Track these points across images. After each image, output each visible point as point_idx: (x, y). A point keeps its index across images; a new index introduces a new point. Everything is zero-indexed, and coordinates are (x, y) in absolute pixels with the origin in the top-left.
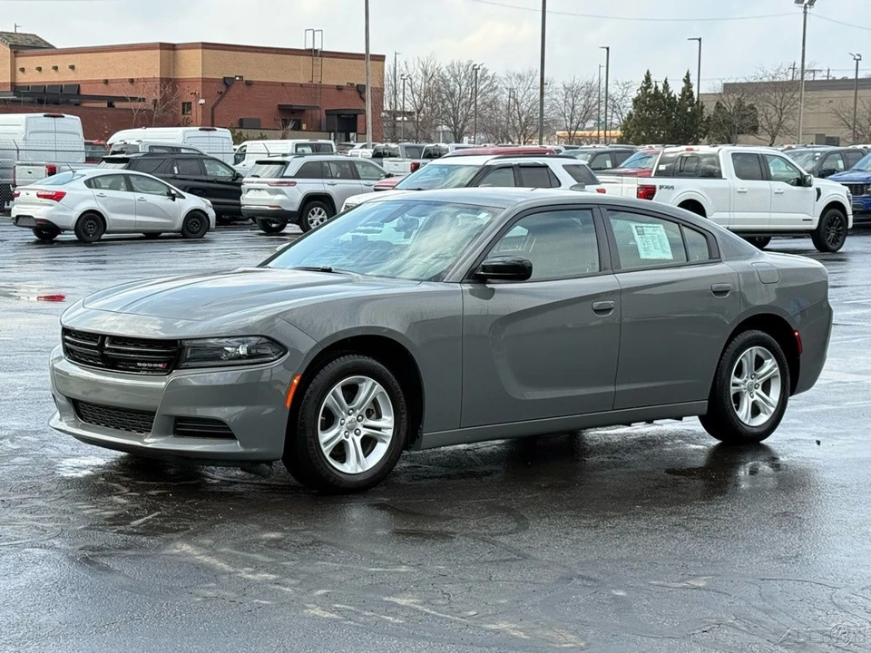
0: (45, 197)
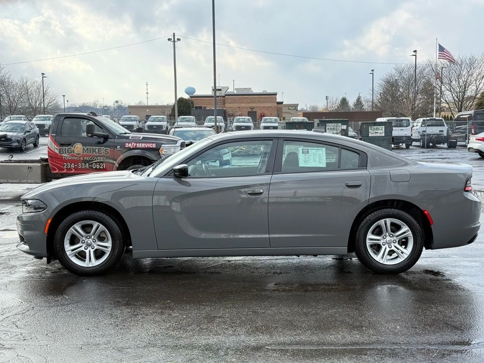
0: (478, 140)
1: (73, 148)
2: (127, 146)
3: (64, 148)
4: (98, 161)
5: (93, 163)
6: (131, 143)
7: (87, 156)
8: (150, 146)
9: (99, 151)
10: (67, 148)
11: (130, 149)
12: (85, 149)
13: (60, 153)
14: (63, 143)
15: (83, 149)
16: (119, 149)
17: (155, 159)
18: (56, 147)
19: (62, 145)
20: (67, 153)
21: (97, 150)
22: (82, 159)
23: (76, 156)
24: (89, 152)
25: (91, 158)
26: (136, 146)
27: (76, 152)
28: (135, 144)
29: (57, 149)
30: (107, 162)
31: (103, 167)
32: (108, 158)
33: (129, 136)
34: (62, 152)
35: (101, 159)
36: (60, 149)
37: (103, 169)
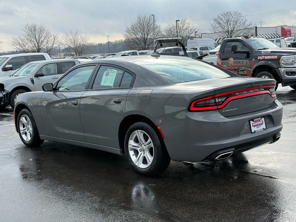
1: (228, 61)
2: (258, 59)
3: (224, 61)
4: (242, 69)
5: (239, 71)
6: (262, 56)
7: (236, 66)
8: (273, 57)
9: (242, 62)
10: (225, 61)
11: (260, 60)
12: (235, 61)
13: (222, 65)
14: (223, 58)
15: (234, 61)
16: (254, 61)
17: (275, 67)
18: (220, 61)
19: (223, 59)
20: (226, 65)
21: (241, 62)
22: (233, 68)
23: (230, 67)
24: (237, 63)
25: (238, 68)
26: (264, 58)
27: (230, 64)
28: (264, 57)
29: (220, 62)
30: (247, 70)
31: (245, 73)
32: (247, 67)
33: (262, 51)
34: (223, 64)
35: (243, 68)
36: (222, 62)
37: (245, 75)
